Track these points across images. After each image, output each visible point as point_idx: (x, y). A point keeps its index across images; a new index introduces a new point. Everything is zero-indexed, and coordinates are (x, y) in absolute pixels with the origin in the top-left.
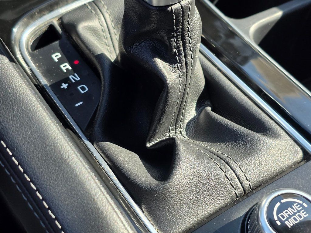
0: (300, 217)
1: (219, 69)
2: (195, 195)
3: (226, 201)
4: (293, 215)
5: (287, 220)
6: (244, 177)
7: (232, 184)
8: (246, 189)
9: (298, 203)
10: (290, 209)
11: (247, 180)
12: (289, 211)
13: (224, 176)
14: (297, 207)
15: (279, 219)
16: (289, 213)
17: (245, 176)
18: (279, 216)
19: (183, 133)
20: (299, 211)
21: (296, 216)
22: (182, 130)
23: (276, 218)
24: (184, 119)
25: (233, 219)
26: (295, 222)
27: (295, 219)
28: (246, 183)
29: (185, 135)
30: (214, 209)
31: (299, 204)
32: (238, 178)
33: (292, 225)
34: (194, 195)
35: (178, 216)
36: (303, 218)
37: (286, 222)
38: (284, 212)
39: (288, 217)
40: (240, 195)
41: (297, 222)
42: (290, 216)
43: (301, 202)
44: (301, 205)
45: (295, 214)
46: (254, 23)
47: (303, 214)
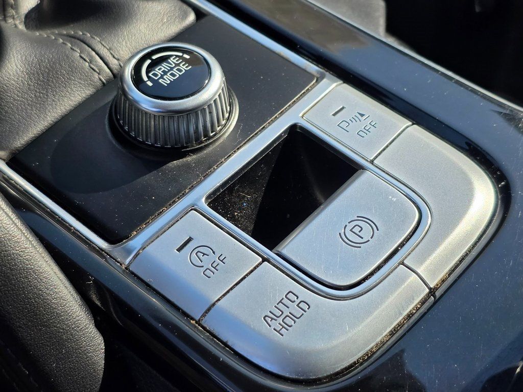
0: (180, 70)
2: (38, 90)
3: (88, 92)
4: (169, 71)
5: (162, 77)
6: (110, 55)
7: (93, 67)
8: (115, 71)
9: (175, 55)
10: (165, 64)
11: (116, 58)
12: (164, 66)
13: (79, 58)
14: (175, 61)
15: (150, 79)
16: (163, 69)
17: (112, 54)
18: (150, 75)
20: (178, 65)
21: (174, 71)
23: (145, 78)
26: (172, 78)
27: (173, 75)
28: (115, 63)
30: (70, 105)
31: (177, 56)
33: (169, 82)
34: (36, 91)
35: (17, 123)
36: (184, 71)
37: (161, 81)
39: (163, 74)
40: (108, 81)
41: (175, 78)
42: (165, 73)
43: (180, 54)
44: (181, 57)
45: (172, 69)
47: (184, 68)
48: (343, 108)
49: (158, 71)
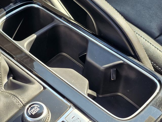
0: (37, 110)
1: (13, 62)
3: (17, 110)
6: (23, 100)
7: (19, 104)
8: (24, 104)
10: (34, 108)
12: (33, 109)
13: (16, 102)
15: (30, 113)
19: (3, 89)
20: (36, 109)
21: (36, 111)
22: (2, 88)
23: (29, 112)
24: (2, 84)
25: (19, 115)
26: (35, 113)
28: (24, 102)
29: (4, 89)
31: (37, 106)
32: (21, 101)
36: (38, 110)
37: (33, 113)
38: (32, 110)
40: (22, 107)
41: (36, 112)
42: (34, 111)
44: (37, 107)
46: (26, 42)
47: (38, 109)
48: (74, 116)
49: (32, 111)
